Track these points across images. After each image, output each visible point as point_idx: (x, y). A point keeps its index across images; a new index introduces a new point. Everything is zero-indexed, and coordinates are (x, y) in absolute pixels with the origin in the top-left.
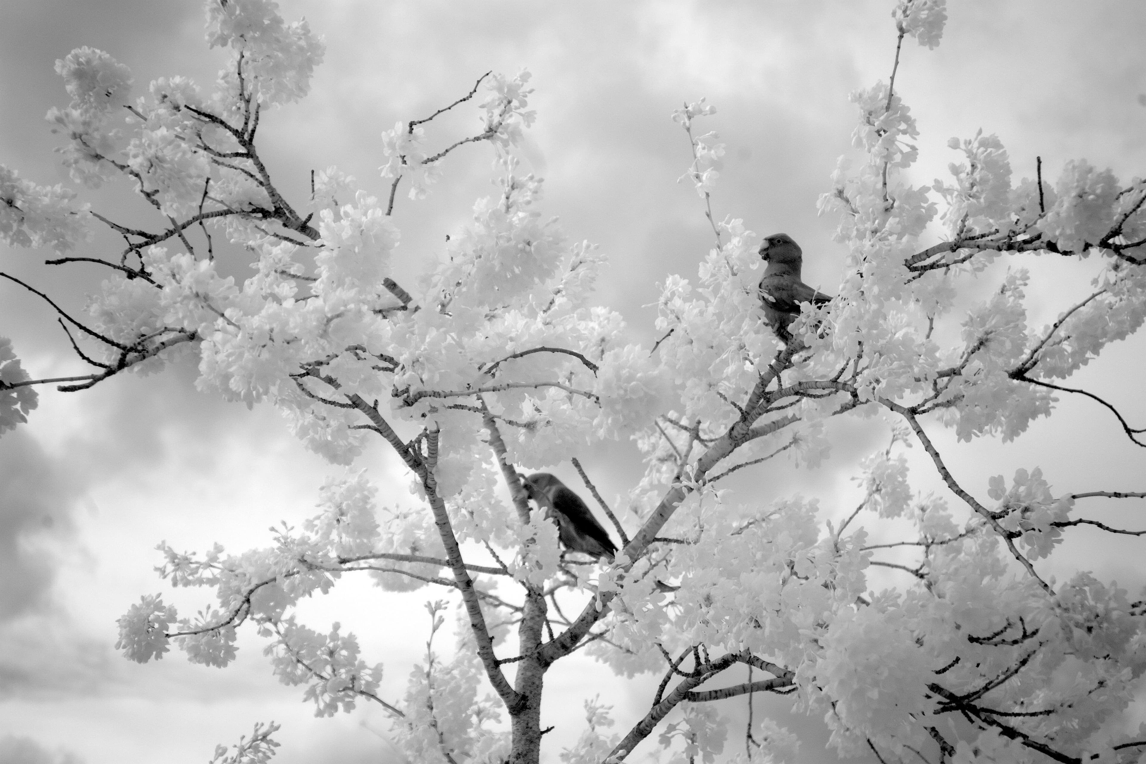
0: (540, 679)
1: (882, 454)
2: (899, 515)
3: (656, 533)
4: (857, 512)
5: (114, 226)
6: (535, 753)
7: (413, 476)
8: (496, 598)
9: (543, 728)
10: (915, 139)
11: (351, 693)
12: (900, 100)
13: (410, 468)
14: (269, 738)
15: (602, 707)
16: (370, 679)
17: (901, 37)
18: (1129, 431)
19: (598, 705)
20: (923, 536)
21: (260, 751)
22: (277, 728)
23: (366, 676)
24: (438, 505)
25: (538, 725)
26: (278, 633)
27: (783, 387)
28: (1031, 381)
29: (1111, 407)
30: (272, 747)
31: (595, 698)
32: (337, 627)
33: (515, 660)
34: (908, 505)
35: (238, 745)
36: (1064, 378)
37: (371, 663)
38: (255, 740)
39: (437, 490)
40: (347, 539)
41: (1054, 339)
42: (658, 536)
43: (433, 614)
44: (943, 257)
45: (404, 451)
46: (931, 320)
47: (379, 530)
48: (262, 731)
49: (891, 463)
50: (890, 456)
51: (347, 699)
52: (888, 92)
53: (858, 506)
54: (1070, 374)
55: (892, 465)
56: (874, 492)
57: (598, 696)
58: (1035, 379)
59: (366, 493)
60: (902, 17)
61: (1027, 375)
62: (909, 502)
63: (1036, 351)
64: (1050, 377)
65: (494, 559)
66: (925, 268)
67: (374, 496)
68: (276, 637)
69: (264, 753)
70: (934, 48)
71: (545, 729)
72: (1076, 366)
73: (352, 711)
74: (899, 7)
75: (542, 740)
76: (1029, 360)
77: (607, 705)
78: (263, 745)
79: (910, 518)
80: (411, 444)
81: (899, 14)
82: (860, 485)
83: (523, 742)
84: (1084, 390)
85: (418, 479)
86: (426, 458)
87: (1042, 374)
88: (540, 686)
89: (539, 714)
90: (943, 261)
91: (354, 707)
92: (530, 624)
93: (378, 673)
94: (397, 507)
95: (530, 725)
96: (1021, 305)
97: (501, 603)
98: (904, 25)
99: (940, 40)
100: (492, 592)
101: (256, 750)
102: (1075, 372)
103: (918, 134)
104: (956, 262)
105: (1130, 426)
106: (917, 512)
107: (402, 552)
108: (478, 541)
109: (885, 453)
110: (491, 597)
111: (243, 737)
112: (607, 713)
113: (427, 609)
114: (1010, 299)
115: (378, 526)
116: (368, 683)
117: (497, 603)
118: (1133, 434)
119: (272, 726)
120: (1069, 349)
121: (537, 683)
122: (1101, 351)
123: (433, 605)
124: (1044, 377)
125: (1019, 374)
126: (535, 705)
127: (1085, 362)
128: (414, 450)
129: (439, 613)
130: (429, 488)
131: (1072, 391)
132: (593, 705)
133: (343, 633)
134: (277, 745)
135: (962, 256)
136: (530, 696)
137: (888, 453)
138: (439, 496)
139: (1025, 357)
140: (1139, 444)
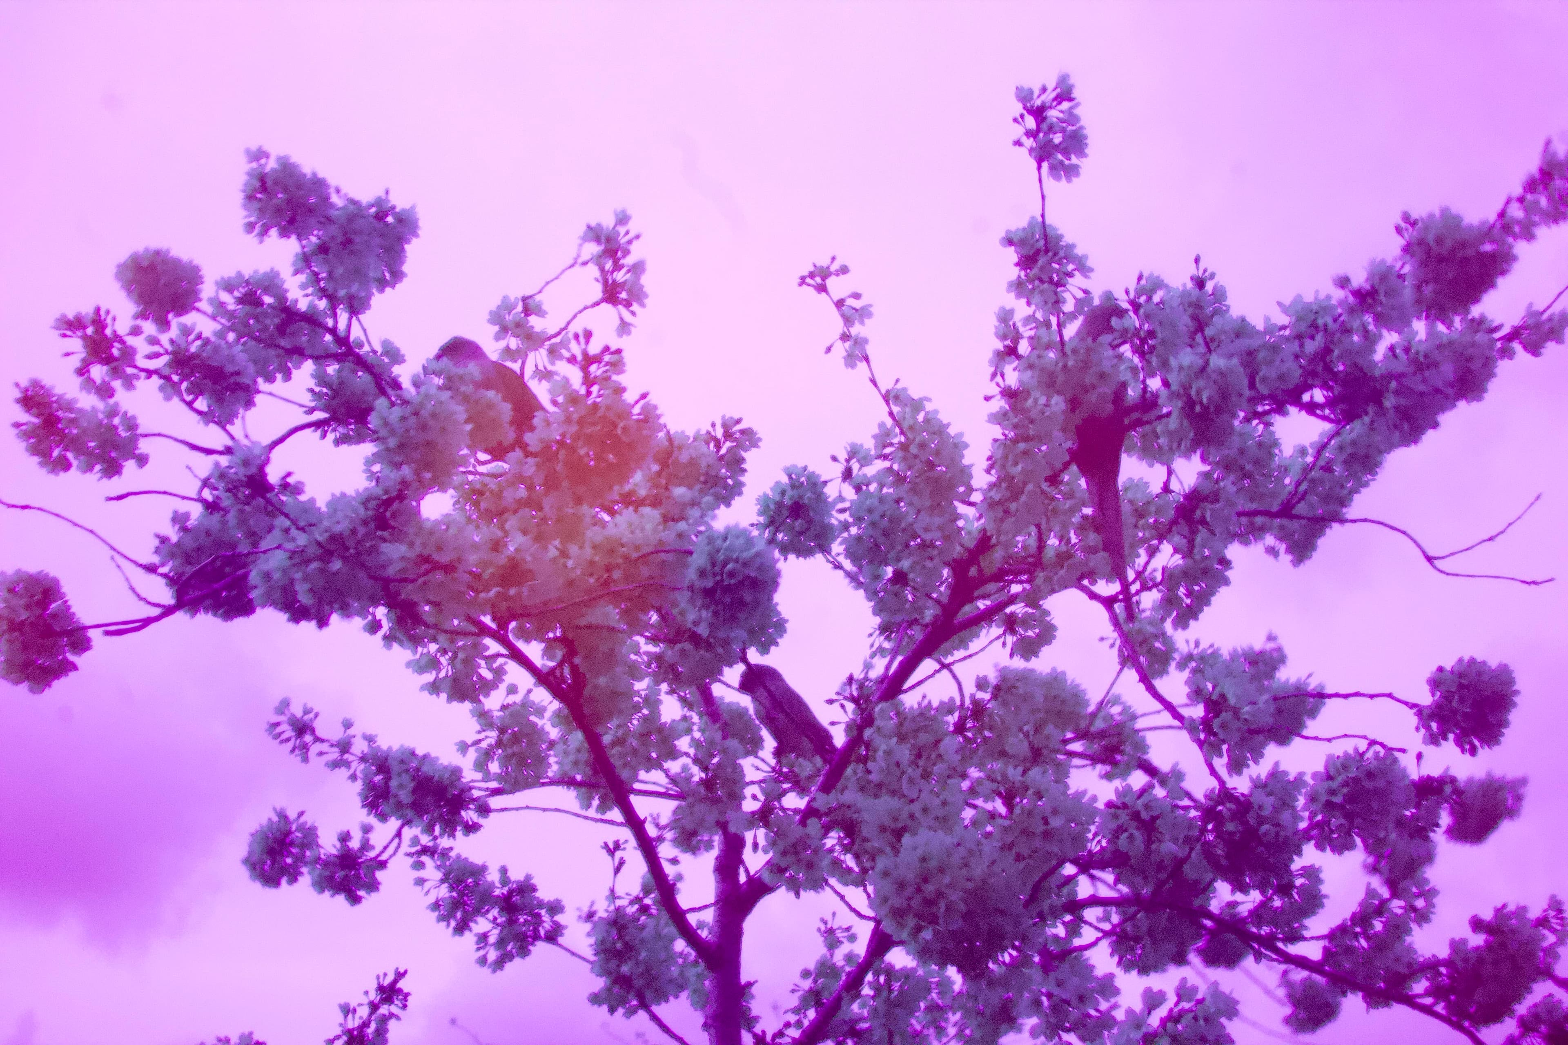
0: (740, 926)
9: (746, 981)
18: (1430, 559)
25: (740, 978)
28: (1299, 517)
29: (1405, 533)
33: (707, 907)
43: (612, 855)
58: (1304, 515)
61: (1294, 511)
71: (750, 982)
74: (1026, 134)
76: (1293, 495)
81: (1028, 140)
84: (1368, 518)
88: (740, 933)
89: (739, 966)
95: (729, 979)
105: (1431, 553)
113: (607, 851)
118: (1437, 563)
121: (736, 930)
123: (611, 846)
125: (1284, 512)
126: (734, 954)
129: (618, 854)
131: (1355, 521)
136: (728, 946)
139: (1287, 494)
140: (1448, 574)
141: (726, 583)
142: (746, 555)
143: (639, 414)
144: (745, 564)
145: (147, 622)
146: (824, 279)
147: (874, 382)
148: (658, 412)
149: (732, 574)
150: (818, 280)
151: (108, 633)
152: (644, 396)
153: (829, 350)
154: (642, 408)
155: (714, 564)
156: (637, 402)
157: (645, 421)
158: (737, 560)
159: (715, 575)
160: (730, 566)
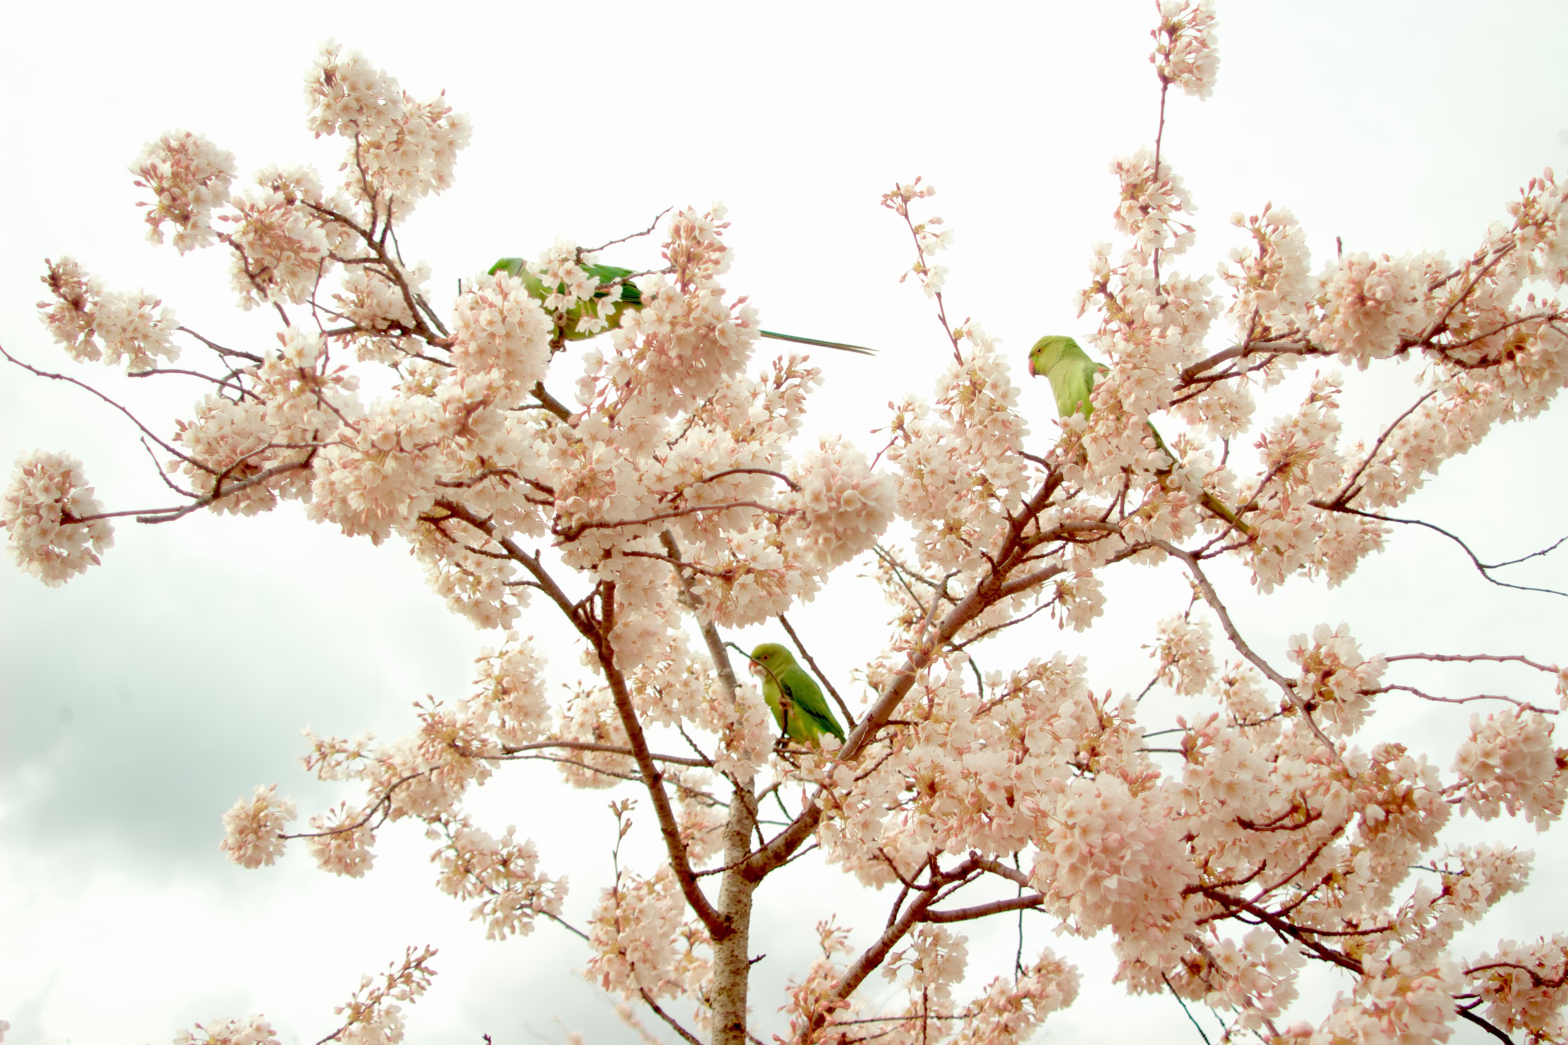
0: (749, 896)
1: (1180, 617)
2: (1201, 692)
3: (889, 714)
4: (1148, 689)
5: (211, 345)
6: (742, 987)
7: (587, 644)
8: (709, 796)
9: (752, 956)
10: (1192, 215)
11: (528, 911)
12: (1169, 168)
13: (581, 635)
14: (423, 965)
15: (839, 929)
16: (552, 895)
17: (1165, 89)
18: (1481, 567)
19: (833, 928)
20: (1231, 716)
21: (413, 982)
22: (433, 953)
23: (547, 890)
24: (616, 681)
25: (746, 953)
26: (448, 835)
27: (1042, 530)
28: (1355, 512)
29: (1456, 539)
30: (427, 976)
31: (830, 919)
32: (511, 832)
33: (719, 871)
34: (1212, 679)
35: (387, 973)
36: (1395, 506)
37: (554, 877)
38: (407, 967)
39: (615, 660)
40: (512, 723)
41: (1380, 457)
42: (891, 718)
43: (619, 815)
44: (1234, 365)
45: (573, 613)
46: (1226, 442)
47: (549, 712)
48: (413, 958)
49: (1191, 627)
50: (1189, 619)
51: (525, 920)
52: (1154, 159)
53: (1150, 681)
54: (1403, 500)
55: (1192, 630)
56: (1170, 664)
57: (834, 916)
58: (1360, 510)
59: (532, 665)
60: (1164, 63)
61: (1349, 505)
62: (1213, 675)
63: (1358, 474)
64: (1378, 505)
65: (692, 748)
66: (1213, 379)
67: (542, 669)
68: (445, 841)
69: (418, 984)
70: (1207, 98)
71: (755, 958)
72: (1408, 491)
73: (530, 934)
74: (1159, 51)
75: (750, 971)
76: (1351, 486)
77: (844, 928)
78: (417, 975)
79: (1214, 695)
80: (582, 605)
81: (1160, 58)
82: (1153, 655)
83: (726, 974)
84: (1422, 520)
85: (591, 647)
86: (599, 623)
87: (1368, 503)
88: (748, 905)
89: (747, 939)
90: (1235, 369)
91: (533, 929)
92: (737, 828)
93: (561, 889)
94: (580, 683)
95: (735, 953)
96: (1335, 417)
97: (716, 802)
98: (1166, 72)
99: (1213, 88)
100: (705, 789)
101: (408, 979)
102: (1409, 497)
103: (1195, 209)
104: (1251, 369)
105: (1481, 562)
106: (1225, 686)
107: (582, 740)
108: (667, 725)
109: (1184, 615)
110: (703, 794)
111: (392, 964)
112: (846, 937)
113: (611, 810)
114: (1320, 411)
115: (549, 707)
116: (549, 901)
117: (711, 802)
118: (1487, 570)
119: (427, 950)
120: (1399, 470)
121: (745, 900)
122: (1440, 468)
123: (619, 806)
124: (1371, 506)
125: (1339, 505)
126: (742, 928)
127: (1420, 484)
128: (585, 612)
129: (625, 815)
130: (605, 658)
131: (1406, 522)
132: (828, 927)
133: (519, 839)
134: (432, 973)
135: (1258, 362)
136: (736, 917)
137: (1187, 614)
138: (617, 668)
139: (1344, 483)
140: (1499, 584)
141: (842, 510)
142: (865, 483)
143: (737, 318)
144: (863, 493)
145: (182, 511)
146: (906, 200)
147: (943, 320)
148: (758, 317)
149: (848, 502)
150: (899, 200)
151: (140, 520)
152: (742, 300)
153: (903, 279)
154: (741, 313)
155: (829, 489)
156: (734, 306)
157: (744, 325)
158: (855, 487)
159: (830, 499)
160: (848, 493)
